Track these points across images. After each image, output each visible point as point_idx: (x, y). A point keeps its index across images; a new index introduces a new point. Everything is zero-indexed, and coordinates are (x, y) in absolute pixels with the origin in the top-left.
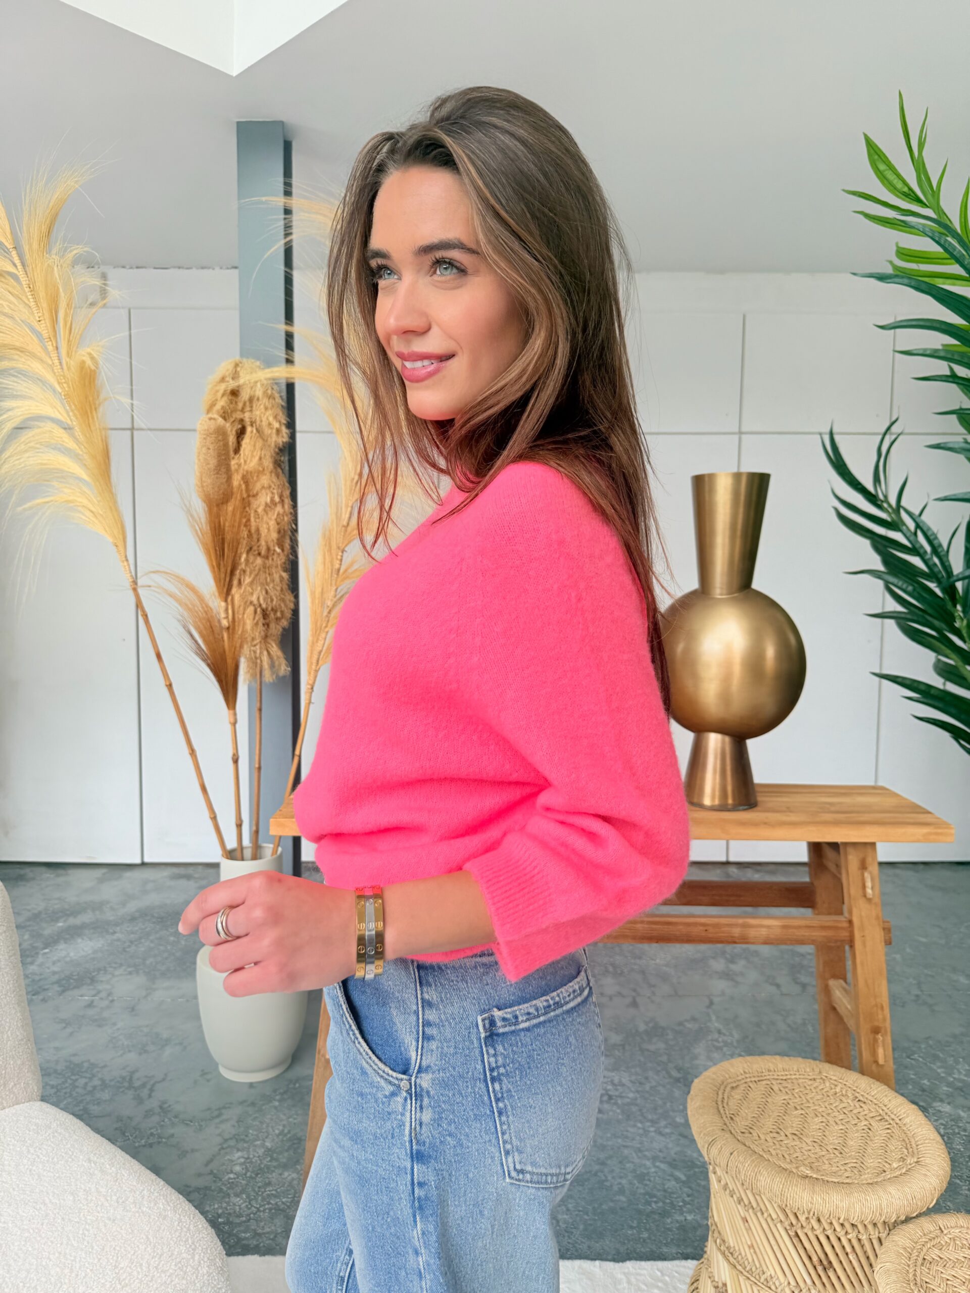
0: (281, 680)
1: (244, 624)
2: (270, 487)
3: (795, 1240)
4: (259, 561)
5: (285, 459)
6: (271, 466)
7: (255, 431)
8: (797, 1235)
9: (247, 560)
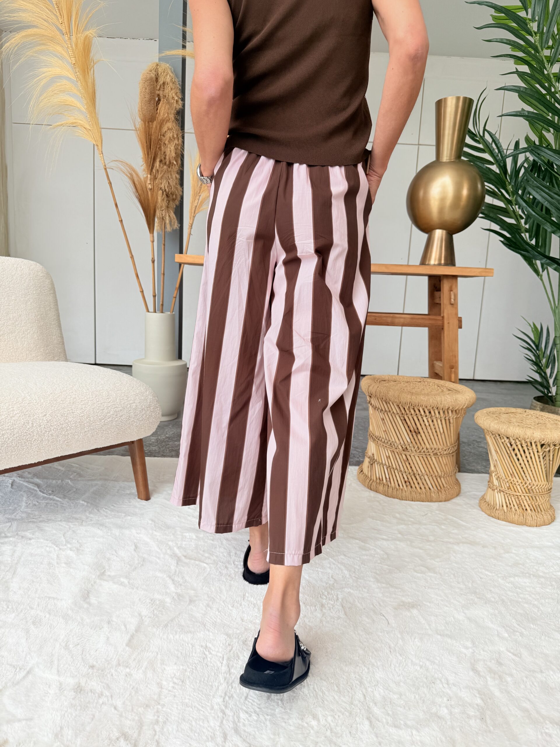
0: (174, 231)
1: (157, 199)
2: (172, 129)
3: (404, 422)
4: (165, 167)
5: (179, 118)
6: (173, 118)
7: (165, 100)
8: (405, 420)
9: (160, 166)
